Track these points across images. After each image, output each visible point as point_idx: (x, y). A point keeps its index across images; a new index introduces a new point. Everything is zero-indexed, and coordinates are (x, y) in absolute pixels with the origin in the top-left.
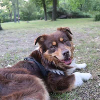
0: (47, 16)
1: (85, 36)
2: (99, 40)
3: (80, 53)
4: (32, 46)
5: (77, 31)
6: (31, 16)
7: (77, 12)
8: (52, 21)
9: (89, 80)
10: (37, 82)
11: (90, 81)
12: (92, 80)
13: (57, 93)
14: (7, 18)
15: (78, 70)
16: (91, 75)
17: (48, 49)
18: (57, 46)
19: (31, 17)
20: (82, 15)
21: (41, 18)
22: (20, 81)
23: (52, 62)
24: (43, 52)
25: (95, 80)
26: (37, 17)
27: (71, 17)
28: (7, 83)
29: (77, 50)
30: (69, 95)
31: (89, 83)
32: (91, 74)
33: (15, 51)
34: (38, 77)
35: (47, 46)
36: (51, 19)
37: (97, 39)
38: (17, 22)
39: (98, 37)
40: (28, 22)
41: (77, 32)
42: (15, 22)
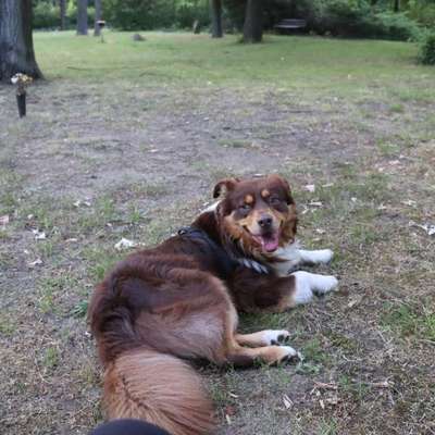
0: (222, 15)
1: (359, 146)
2: (400, 167)
3: (324, 215)
4: (176, 172)
5: (336, 117)
6: (150, 9)
7: (353, 9)
8: (242, 42)
9: (328, 293)
10: (214, 287)
11: (331, 294)
12: (336, 293)
13: (252, 314)
14: (47, 8)
15: (309, 266)
16: (336, 281)
17: (234, 208)
18: (253, 205)
19: (150, 12)
20: (377, 23)
21: (195, 26)
22: (182, 282)
23: (236, 241)
24: (225, 215)
25: (343, 293)
26: (177, 14)
27: (326, 30)
28: (158, 284)
29: (319, 204)
30: (278, 320)
31: (327, 298)
32: (338, 278)
33: (123, 189)
34: (216, 275)
35: (234, 203)
36: (240, 29)
37: (397, 162)
38: (91, 32)
39: (401, 156)
40: (139, 39)
41: (337, 122)
42: (82, 31)
